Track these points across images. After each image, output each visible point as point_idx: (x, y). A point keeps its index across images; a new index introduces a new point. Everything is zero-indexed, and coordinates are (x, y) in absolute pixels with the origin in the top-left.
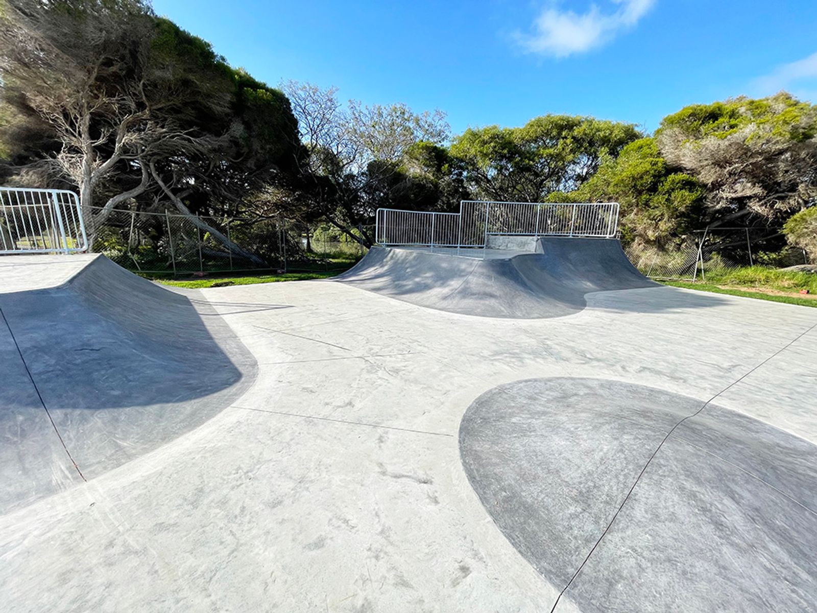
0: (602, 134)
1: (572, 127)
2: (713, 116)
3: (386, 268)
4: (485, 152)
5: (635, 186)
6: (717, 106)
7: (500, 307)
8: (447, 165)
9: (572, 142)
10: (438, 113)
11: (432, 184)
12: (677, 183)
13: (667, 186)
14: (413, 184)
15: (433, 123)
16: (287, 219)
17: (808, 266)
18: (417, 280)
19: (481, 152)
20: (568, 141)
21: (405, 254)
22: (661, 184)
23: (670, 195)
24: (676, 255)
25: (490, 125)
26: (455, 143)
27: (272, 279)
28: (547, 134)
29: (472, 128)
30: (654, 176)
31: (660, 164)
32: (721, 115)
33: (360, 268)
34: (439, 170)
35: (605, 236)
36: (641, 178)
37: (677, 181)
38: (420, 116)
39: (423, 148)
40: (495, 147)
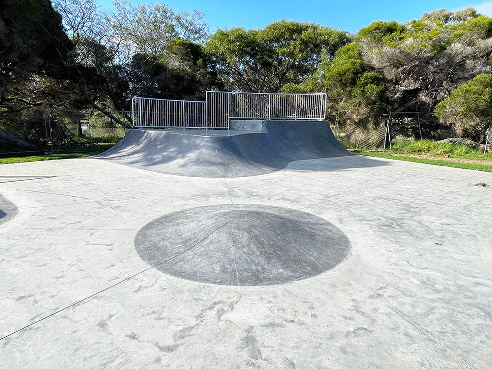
0: (322, 38)
1: (301, 31)
2: (390, 29)
3: (141, 146)
4: (232, 50)
5: (341, 80)
6: (393, 23)
7: (218, 170)
8: (201, 60)
9: (301, 44)
10: (197, 13)
11: (189, 75)
12: (369, 79)
13: (363, 80)
14: (172, 76)
15: (193, 21)
16: (56, 106)
17: (454, 139)
18: (165, 154)
19: (229, 49)
20: (297, 43)
21: (156, 134)
22: (358, 79)
23: (364, 88)
24: (374, 133)
25: (236, 27)
26: (209, 40)
27: (37, 158)
28: (282, 35)
29: (221, 29)
30: (354, 73)
31: (357, 64)
32: (396, 30)
33: (119, 147)
34: (195, 64)
35: (319, 119)
36: (345, 73)
37: (368, 77)
38: (181, 15)
39: (179, 44)
40: (241, 45)
